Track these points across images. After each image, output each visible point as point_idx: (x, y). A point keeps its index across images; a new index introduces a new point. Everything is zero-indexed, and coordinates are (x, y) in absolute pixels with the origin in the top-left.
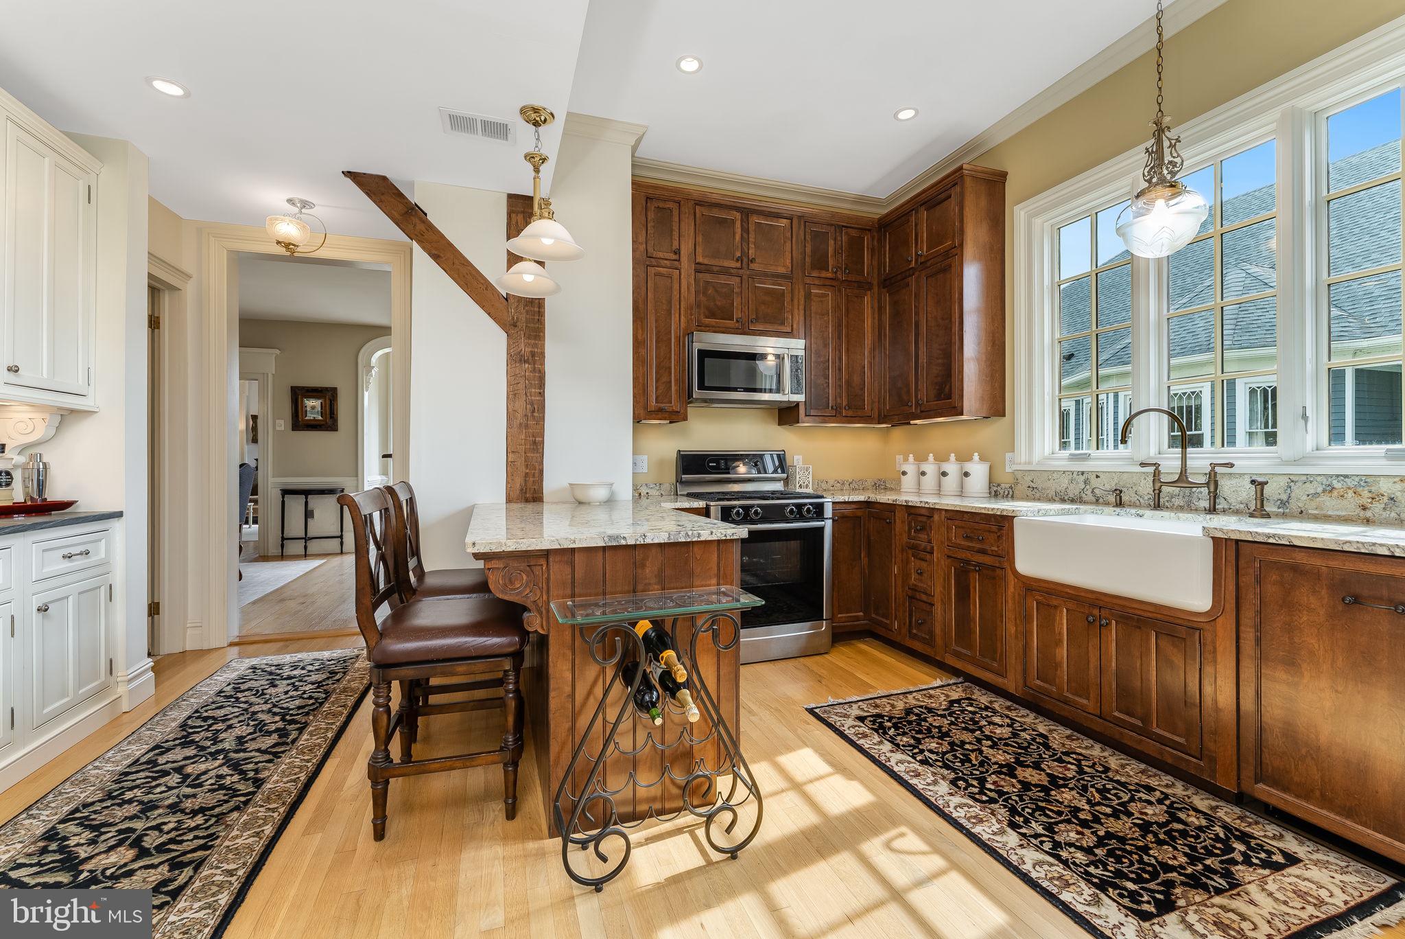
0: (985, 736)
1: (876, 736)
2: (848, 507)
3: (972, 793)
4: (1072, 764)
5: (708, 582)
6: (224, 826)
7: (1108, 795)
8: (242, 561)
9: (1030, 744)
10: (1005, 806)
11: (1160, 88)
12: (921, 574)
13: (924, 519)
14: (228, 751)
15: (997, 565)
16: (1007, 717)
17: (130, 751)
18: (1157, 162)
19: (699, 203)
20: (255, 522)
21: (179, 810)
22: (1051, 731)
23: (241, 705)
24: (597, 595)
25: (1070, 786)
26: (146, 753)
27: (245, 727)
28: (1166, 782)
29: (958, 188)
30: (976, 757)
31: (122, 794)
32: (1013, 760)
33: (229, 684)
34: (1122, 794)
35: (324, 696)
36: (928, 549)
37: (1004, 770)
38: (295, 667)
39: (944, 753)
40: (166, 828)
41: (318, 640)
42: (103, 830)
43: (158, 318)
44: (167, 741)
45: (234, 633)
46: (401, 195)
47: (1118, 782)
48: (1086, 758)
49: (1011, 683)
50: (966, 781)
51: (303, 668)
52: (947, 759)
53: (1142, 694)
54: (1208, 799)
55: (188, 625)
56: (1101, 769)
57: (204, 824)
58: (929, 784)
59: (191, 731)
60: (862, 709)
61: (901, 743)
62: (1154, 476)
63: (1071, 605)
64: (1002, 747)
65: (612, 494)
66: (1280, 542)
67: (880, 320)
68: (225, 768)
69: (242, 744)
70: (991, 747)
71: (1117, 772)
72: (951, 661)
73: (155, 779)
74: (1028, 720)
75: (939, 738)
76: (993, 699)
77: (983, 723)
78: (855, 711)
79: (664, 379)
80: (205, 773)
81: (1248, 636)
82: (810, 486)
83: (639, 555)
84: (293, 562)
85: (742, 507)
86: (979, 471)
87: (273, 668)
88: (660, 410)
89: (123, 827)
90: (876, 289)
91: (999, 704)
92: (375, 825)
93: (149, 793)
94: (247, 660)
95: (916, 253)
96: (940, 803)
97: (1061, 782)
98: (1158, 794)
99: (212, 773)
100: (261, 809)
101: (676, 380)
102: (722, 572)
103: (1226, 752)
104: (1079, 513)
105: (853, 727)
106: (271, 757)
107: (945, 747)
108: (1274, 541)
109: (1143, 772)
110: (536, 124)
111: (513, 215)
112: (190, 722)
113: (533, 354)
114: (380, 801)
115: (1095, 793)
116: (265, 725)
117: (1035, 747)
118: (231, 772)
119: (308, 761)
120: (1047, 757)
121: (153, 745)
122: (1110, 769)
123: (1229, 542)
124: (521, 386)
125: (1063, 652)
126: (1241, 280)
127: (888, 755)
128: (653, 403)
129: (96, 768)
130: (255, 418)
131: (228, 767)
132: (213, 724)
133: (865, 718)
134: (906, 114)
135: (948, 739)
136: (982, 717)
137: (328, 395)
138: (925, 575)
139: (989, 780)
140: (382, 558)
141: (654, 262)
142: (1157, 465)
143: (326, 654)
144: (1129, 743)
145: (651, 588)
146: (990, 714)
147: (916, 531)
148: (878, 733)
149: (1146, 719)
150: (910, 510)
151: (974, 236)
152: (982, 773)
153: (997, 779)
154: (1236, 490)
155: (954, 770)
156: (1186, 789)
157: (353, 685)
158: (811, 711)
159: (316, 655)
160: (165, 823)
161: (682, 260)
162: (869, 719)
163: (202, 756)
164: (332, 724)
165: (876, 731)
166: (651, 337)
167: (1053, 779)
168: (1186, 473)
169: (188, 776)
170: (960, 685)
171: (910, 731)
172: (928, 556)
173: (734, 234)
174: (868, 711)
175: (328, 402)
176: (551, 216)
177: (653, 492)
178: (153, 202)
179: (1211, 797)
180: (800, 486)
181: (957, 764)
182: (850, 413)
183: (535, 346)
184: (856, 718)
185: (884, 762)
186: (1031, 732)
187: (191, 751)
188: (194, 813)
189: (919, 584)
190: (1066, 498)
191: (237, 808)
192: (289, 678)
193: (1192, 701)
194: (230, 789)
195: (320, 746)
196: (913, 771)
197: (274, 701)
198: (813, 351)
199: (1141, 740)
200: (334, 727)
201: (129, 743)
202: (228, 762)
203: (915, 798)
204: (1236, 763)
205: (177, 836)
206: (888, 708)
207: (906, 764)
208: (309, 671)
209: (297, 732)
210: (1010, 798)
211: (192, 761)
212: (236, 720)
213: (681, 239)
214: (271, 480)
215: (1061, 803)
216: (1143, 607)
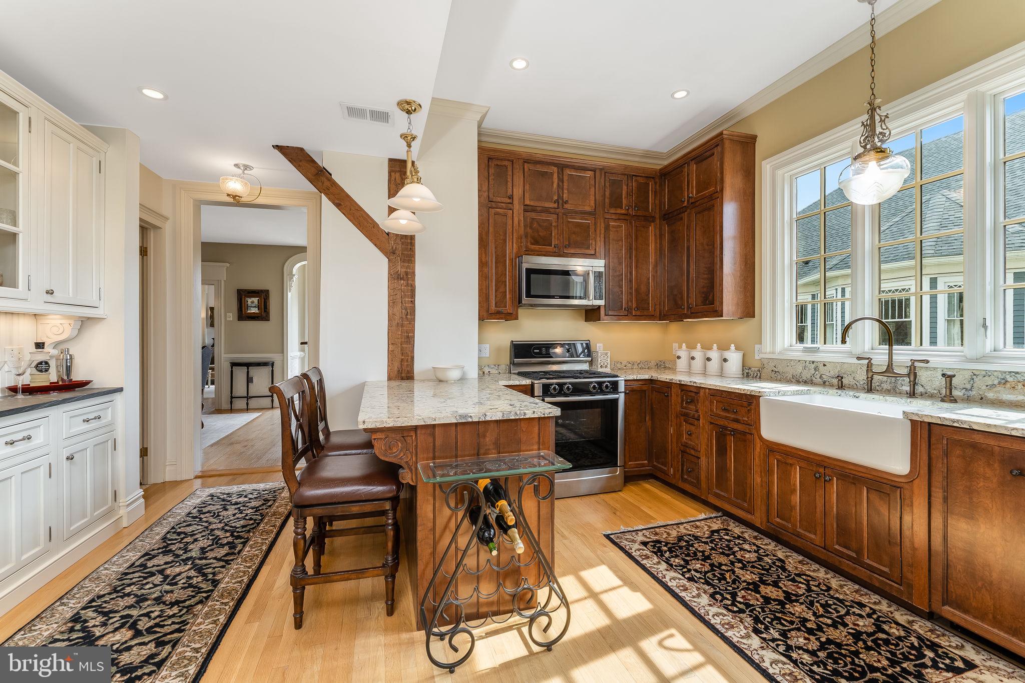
0: (737, 559)
1: (655, 558)
2: (636, 383)
3: (727, 605)
4: (802, 583)
5: (531, 448)
6: (192, 615)
7: (829, 609)
8: (203, 413)
9: (771, 567)
10: (751, 616)
11: (873, 78)
12: (690, 435)
13: (693, 394)
14: (195, 559)
15: (748, 431)
16: (754, 544)
17: (128, 557)
18: (871, 133)
19: (526, 161)
20: (213, 383)
21: (162, 602)
22: (787, 557)
23: (203, 524)
24: (451, 457)
25: (801, 601)
26: (139, 559)
27: (206, 541)
28: (874, 600)
29: (719, 148)
30: (730, 576)
31: (123, 589)
32: (757, 579)
33: (195, 508)
34: (840, 609)
35: (260, 518)
36: (696, 416)
37: (751, 587)
38: (240, 496)
39: (706, 573)
40: (153, 615)
41: (256, 475)
42: (111, 615)
43: (146, 248)
44: (153, 550)
45: (198, 469)
46: (313, 161)
47: (837, 599)
48: (814, 579)
49: (757, 519)
50: (722, 595)
51: (246, 497)
52: (708, 577)
53: (856, 533)
54: (906, 614)
55: (167, 464)
56: (824, 588)
57: (179, 613)
58: (694, 597)
59: (169, 542)
60: (646, 536)
61: (674, 564)
62: (867, 367)
63: (803, 465)
64: (750, 569)
65: (464, 374)
66: (962, 426)
67: (661, 244)
68: (192, 571)
69: (204, 553)
70: (742, 568)
71: (837, 591)
72: (712, 500)
73: (145, 578)
74: (770, 547)
75: (702, 560)
76: (744, 530)
77: (736, 549)
78: (640, 538)
79: (501, 290)
80: (179, 574)
81: (938, 495)
82: (609, 366)
83: (481, 428)
84: (239, 415)
85: (558, 384)
86: (735, 358)
87: (225, 496)
88: (498, 313)
89: (125, 614)
90: (658, 221)
91: (748, 534)
92: (295, 619)
93: (141, 589)
94: (207, 490)
95: (688, 196)
96: (702, 612)
97: (794, 598)
98: (867, 609)
99: (184, 575)
100: (218, 603)
101: (510, 291)
102: (541, 441)
103: (919, 580)
104: (810, 393)
105: (639, 550)
106: (224, 564)
107: (707, 568)
108: (958, 425)
109: (857, 591)
110: (409, 112)
111: (393, 174)
112: (168, 536)
113: (407, 273)
114: (298, 602)
115: (819, 607)
116: (220, 539)
117: (775, 569)
118: (196, 575)
119: (249, 567)
120: (784, 577)
121: (144, 552)
122: (831, 588)
123: (923, 424)
124: (398, 296)
125: (796, 499)
126: (942, 203)
127: (664, 573)
128: (493, 307)
129: (106, 569)
130: (212, 309)
131: (194, 570)
132: (184, 538)
133: (648, 543)
134: (680, 95)
135: (709, 561)
136: (735, 544)
137: (263, 295)
138: (693, 436)
139: (739, 594)
140: (300, 426)
141: (494, 205)
142: (870, 359)
143: (261, 486)
144: (846, 570)
145: (490, 452)
146: (741, 542)
147: (687, 403)
148: (657, 555)
149: (859, 552)
150: (682, 387)
151: (732, 183)
152: (734, 589)
153: (745, 594)
154: (930, 380)
155: (713, 586)
156: (890, 606)
157: (281, 510)
158: (608, 537)
159: (255, 486)
160: (152, 612)
161: (514, 203)
162: (651, 544)
163: (177, 562)
164: (266, 539)
165: (655, 553)
166: (491, 260)
167: (788, 595)
168: (892, 366)
169: (168, 576)
170: (719, 519)
171: (681, 554)
172: (696, 422)
173: (553, 183)
174: (650, 538)
175: (263, 300)
176: (419, 181)
177: (493, 371)
178: (142, 168)
179: (909, 613)
180: (601, 367)
181: (715, 581)
182: (638, 313)
183: (408, 267)
184: (641, 543)
185: (661, 578)
186: (772, 557)
187: (169, 558)
188: (172, 604)
189: (690, 442)
190: (801, 380)
191: (201, 602)
192: (236, 504)
193: (894, 541)
194: (196, 587)
195: (257, 556)
196: (682, 586)
197: (226, 521)
198: (611, 267)
199: (856, 568)
200: (267, 542)
201: (128, 551)
202: (195, 567)
203: (683, 607)
204: (927, 590)
205: (161, 621)
206: (665, 536)
207: (677, 580)
208: (250, 499)
209: (242, 545)
210: (754, 609)
211: (170, 565)
212: (200, 535)
213: (514, 187)
214: (223, 356)
215: (793, 614)
216: (857, 469)
